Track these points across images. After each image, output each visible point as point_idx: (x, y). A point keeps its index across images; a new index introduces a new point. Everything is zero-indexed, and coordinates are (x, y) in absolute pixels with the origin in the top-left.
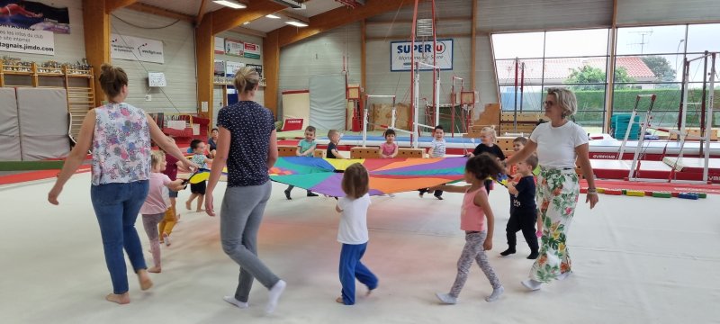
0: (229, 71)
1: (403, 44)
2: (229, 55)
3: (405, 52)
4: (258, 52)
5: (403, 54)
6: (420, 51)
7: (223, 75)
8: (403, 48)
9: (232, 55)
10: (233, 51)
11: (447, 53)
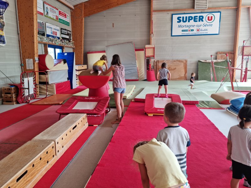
0: (48, 32)
1: (182, 16)
2: (47, 17)
3: (183, 21)
4: (68, 19)
5: (182, 23)
6: (195, 21)
7: (43, 35)
8: (181, 19)
9: (50, 18)
10: (50, 14)
11: (216, 22)
